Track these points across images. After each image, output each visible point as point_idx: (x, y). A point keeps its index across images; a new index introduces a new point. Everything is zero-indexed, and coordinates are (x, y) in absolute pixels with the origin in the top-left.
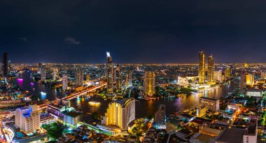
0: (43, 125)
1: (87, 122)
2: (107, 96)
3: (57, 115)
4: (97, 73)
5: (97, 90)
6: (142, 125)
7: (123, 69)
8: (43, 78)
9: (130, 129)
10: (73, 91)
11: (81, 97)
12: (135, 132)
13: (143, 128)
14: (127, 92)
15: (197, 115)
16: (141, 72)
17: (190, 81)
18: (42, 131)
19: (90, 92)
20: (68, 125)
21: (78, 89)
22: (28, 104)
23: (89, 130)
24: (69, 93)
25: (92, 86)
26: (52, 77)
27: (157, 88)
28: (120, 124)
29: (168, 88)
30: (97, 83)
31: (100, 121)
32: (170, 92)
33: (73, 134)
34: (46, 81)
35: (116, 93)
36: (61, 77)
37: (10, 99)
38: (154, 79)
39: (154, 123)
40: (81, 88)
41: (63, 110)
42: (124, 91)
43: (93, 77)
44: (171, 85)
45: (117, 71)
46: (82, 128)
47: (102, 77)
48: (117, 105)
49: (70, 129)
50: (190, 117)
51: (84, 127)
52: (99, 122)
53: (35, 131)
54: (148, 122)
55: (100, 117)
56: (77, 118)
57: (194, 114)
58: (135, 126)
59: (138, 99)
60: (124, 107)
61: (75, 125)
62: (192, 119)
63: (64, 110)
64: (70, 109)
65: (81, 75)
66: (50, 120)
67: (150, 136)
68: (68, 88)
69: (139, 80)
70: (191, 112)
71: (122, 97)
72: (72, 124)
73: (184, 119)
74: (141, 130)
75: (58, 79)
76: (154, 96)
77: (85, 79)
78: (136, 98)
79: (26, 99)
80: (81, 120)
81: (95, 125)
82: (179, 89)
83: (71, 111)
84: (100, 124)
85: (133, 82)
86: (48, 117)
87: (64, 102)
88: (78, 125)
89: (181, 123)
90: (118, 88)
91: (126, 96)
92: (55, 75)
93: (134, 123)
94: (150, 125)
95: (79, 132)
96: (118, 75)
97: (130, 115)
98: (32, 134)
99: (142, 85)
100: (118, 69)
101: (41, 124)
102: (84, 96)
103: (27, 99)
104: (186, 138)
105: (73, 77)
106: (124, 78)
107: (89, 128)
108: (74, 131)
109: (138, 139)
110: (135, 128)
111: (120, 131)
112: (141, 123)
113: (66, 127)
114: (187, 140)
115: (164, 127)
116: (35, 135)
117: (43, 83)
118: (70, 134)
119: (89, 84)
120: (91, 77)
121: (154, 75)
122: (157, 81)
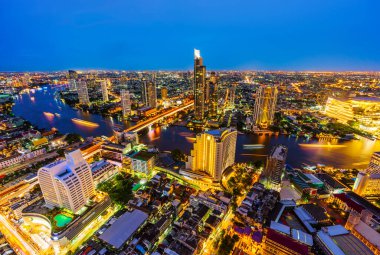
0: (100, 185)
1: (165, 167)
2: (194, 124)
3: (120, 161)
4: (179, 86)
5: (179, 113)
6: (243, 176)
7: (222, 79)
8: (84, 99)
9: (225, 180)
10: (141, 118)
11: (154, 126)
12: (231, 186)
13: (244, 181)
14: (226, 117)
15: (355, 187)
16: (251, 86)
17: (359, 111)
18: (101, 197)
19: (168, 118)
20: (138, 175)
21: (148, 114)
22: (61, 153)
23: (169, 180)
24: (134, 121)
25: (170, 108)
26: (100, 96)
27: (278, 116)
28: (211, 170)
29: (300, 118)
30: (179, 102)
31: (184, 164)
32: (303, 127)
33: (147, 191)
34: (90, 104)
35: (208, 118)
36: (118, 94)
37: (15, 154)
38: (275, 99)
39: (262, 177)
40: (154, 112)
41: (128, 149)
42: (221, 115)
43: (172, 93)
44: (308, 114)
45: (211, 83)
46: (159, 177)
47: (187, 93)
48: (209, 138)
49: (142, 182)
50: (335, 185)
51: (161, 174)
52: (182, 166)
53: (88, 202)
54: (252, 172)
55: (183, 158)
56: (151, 162)
57: (348, 182)
58: (232, 175)
59: (242, 131)
60: (219, 141)
61: (149, 173)
62: (337, 191)
63: (130, 150)
64: (139, 147)
65: (153, 89)
66: (110, 173)
67: (253, 198)
68: (133, 113)
69: (248, 99)
70: (340, 177)
71: (217, 125)
72: (145, 173)
73: (320, 183)
74: (240, 184)
75: (113, 99)
76: (270, 128)
77: (159, 97)
78: (239, 128)
79: (54, 144)
80: (157, 163)
81: (177, 171)
82: (324, 122)
83: (141, 151)
84: (184, 169)
85: (237, 102)
86: (106, 167)
87: (129, 136)
88: (154, 173)
89: (312, 190)
90: (212, 111)
91: (224, 125)
92: (107, 93)
93: (232, 170)
94: (256, 179)
95: (155, 185)
96: (212, 90)
97: (227, 156)
98: (84, 209)
99: (252, 108)
100: (213, 79)
101: (95, 184)
102: (160, 125)
103: (58, 143)
104: (313, 226)
105: (139, 93)
106: (222, 95)
107: (169, 176)
108: (148, 184)
109: (235, 199)
110: (232, 179)
111: (210, 181)
112: (241, 171)
113: (136, 179)
114: (312, 230)
115: (278, 188)
116: (89, 208)
117: (85, 108)
118: (143, 191)
119: (166, 104)
120: (169, 92)
121: (276, 91)
122: (281, 102)
